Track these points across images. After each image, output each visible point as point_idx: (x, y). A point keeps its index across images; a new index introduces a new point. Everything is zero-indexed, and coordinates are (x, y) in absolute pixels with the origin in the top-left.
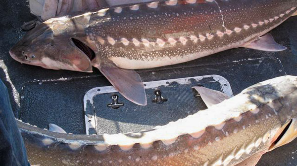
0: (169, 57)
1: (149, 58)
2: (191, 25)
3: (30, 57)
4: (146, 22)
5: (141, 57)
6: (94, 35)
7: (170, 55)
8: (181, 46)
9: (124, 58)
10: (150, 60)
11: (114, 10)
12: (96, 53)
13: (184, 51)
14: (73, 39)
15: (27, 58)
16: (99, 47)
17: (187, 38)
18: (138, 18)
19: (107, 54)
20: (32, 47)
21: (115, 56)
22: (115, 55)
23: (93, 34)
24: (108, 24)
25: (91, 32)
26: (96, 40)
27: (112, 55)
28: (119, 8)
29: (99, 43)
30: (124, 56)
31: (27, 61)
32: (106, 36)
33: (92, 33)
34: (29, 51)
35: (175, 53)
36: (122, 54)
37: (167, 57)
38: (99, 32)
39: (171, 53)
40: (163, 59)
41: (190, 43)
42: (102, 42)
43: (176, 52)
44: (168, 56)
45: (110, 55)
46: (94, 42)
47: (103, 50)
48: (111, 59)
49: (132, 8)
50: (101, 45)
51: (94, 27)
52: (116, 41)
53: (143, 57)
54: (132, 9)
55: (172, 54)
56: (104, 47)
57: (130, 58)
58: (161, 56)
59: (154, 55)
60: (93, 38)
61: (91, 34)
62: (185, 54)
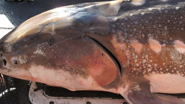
3: (10, 63)
9: (174, 75)
15: (5, 64)
19: (143, 69)
21: (158, 71)
22: (158, 69)
23: (123, 32)
24: (151, 18)
25: (120, 29)
27: (153, 70)
29: (132, 49)
30: (175, 72)
31: (5, 68)
36: (172, 68)
42: (138, 47)
45: (150, 70)
46: (123, 46)
47: (138, 62)
51: (126, 21)
52: (164, 45)
61: (120, 33)
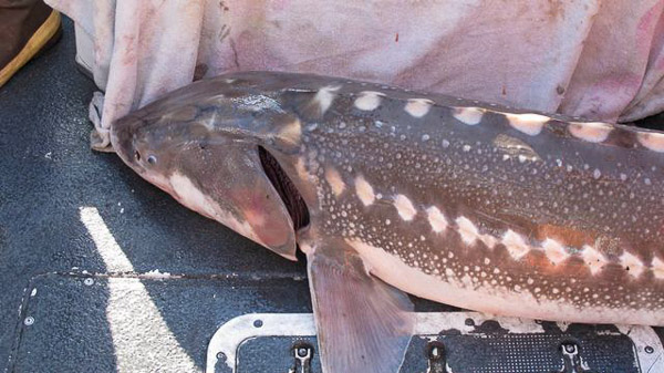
0: (535, 295)
1: (466, 278)
2: (634, 219)
3: (144, 160)
4: (486, 168)
5: (442, 271)
6: (322, 159)
7: (538, 290)
8: (584, 276)
9: (389, 255)
10: (470, 287)
11: (404, 103)
12: (312, 212)
13: (591, 293)
14: (262, 151)
15: (139, 158)
16: (326, 199)
17: (610, 257)
18: (467, 148)
19: (341, 228)
20: (157, 132)
21: (365, 239)
22: (366, 237)
23: (319, 153)
25: (316, 147)
26: (322, 177)
27: (357, 234)
28: (421, 101)
29: (327, 186)
30: (391, 250)
31: (138, 165)
32: (354, 174)
33: (319, 150)
34: (146, 139)
35: (556, 291)
36: (387, 241)
37: (527, 296)
38: (339, 155)
39: (542, 287)
40: (512, 296)
41: (615, 274)
42: (338, 187)
43: (562, 289)
44: (532, 291)
45: (352, 232)
46: (313, 178)
47: (335, 212)
48: (351, 244)
49: (460, 112)
50: (333, 197)
52: (379, 196)
53: (449, 272)
54: (459, 117)
55: (546, 291)
56: (338, 203)
57: (409, 262)
58: (507, 284)
59: (484, 274)
60: (314, 165)
61: (313, 154)
62: (593, 302)
